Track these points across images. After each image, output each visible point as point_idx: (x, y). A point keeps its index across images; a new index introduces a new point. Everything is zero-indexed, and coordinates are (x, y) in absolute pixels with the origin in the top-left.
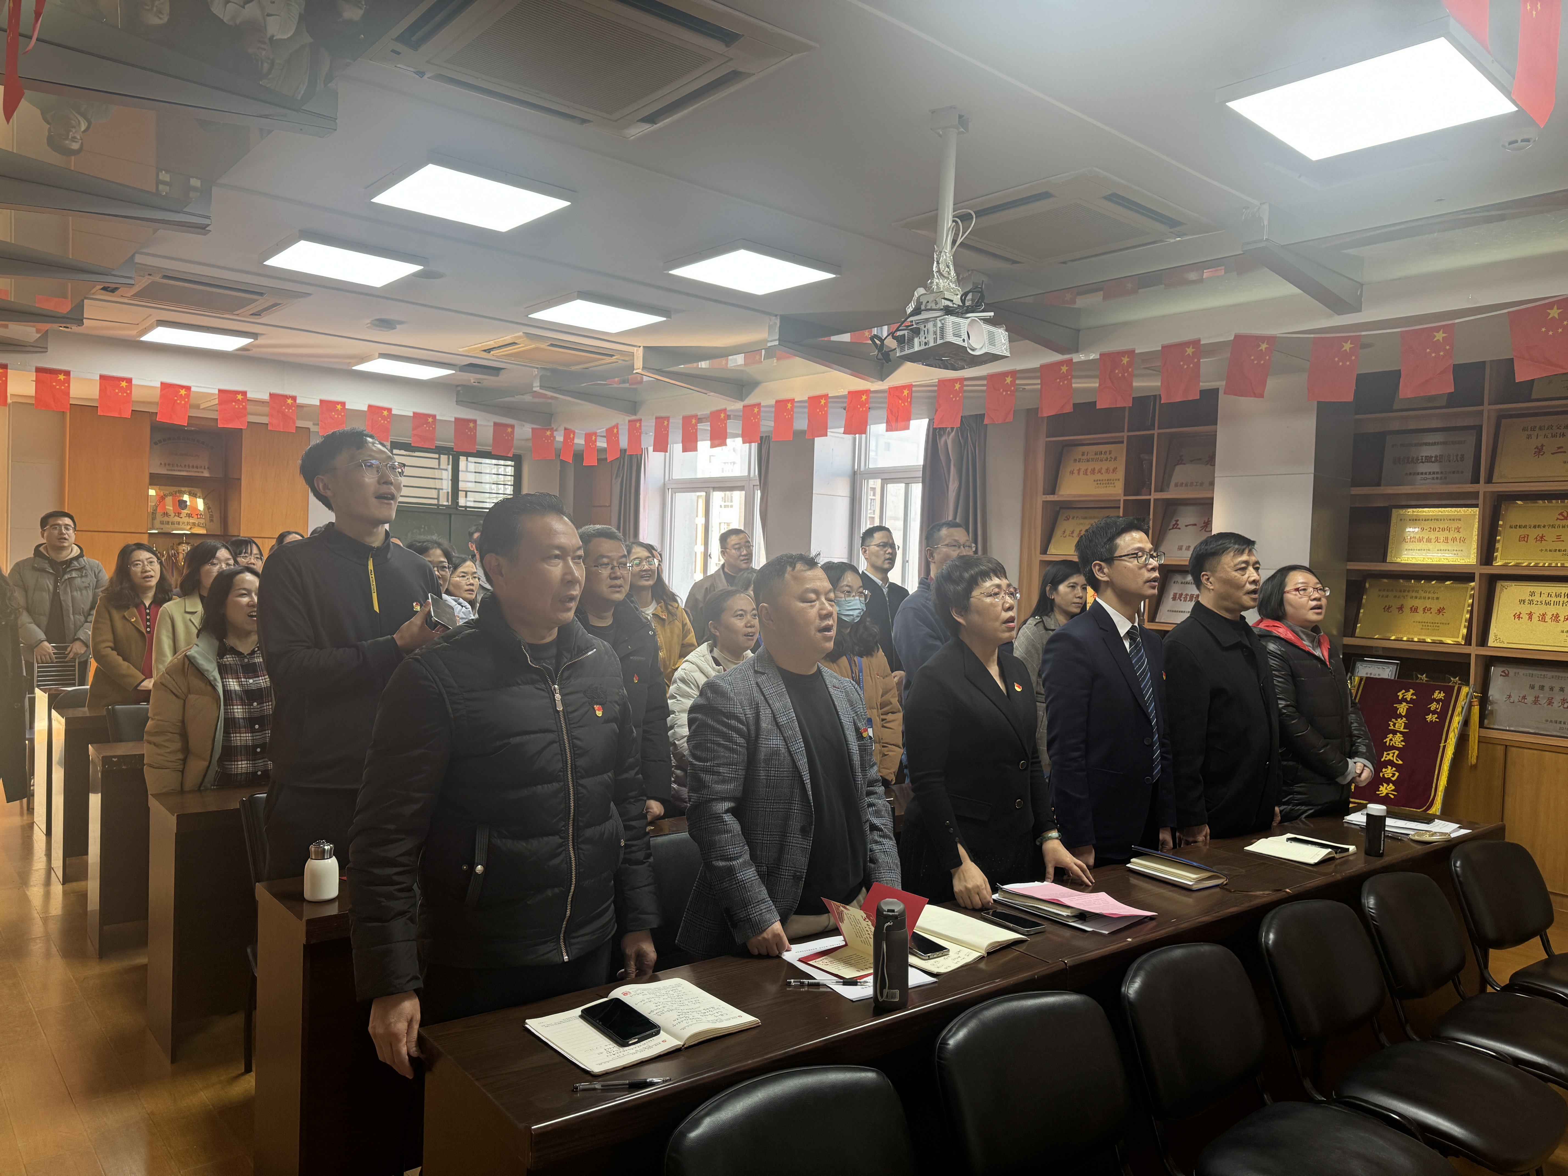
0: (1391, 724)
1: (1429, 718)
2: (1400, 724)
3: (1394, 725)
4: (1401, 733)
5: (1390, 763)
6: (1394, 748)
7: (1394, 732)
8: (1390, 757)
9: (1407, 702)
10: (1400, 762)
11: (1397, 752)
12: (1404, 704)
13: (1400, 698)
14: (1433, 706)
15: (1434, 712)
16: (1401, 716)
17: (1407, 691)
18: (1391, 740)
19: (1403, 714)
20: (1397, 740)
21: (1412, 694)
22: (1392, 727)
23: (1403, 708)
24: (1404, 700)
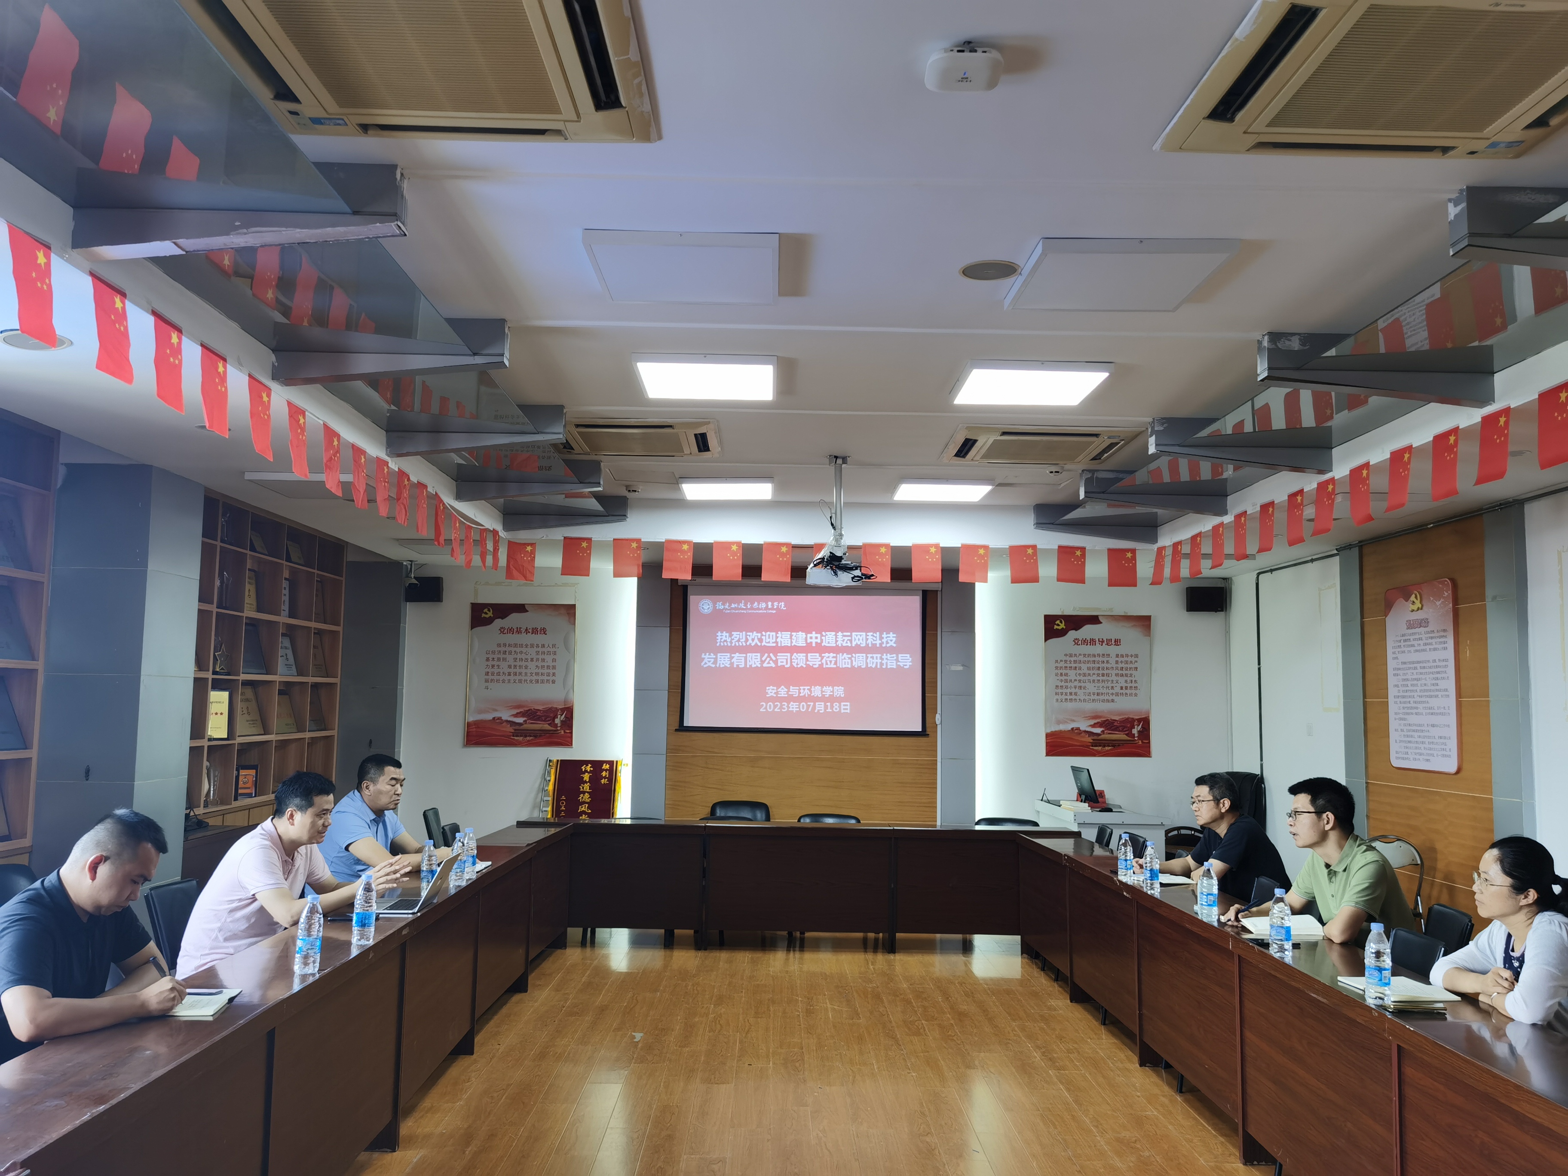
0: (581, 787)
1: (603, 781)
2: (586, 787)
3: (583, 788)
4: (588, 792)
5: (584, 812)
6: (584, 803)
7: (584, 793)
8: (583, 809)
9: (588, 773)
10: (590, 811)
11: (587, 805)
12: (587, 774)
13: (583, 770)
14: (604, 774)
15: (605, 778)
16: (586, 782)
17: (587, 765)
18: (582, 798)
19: (588, 780)
20: (586, 797)
21: (591, 767)
22: (582, 790)
23: (586, 777)
24: (586, 771)
